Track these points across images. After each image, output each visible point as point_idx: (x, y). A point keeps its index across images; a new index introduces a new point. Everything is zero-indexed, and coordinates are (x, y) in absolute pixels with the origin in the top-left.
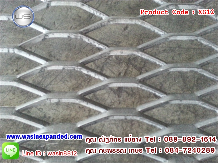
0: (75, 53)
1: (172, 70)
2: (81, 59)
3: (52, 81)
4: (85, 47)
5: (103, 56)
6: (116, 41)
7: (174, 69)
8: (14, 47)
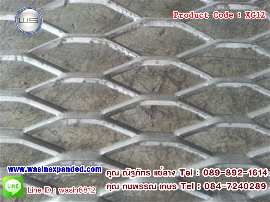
0: (98, 62)
1: (220, 85)
2: (106, 70)
3: (69, 97)
4: (111, 56)
5: (134, 66)
6: (150, 49)
7: (222, 84)
8: (23, 54)
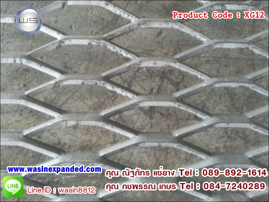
0: (97, 64)
1: (217, 85)
2: (104, 71)
3: (68, 99)
4: (109, 57)
5: (132, 67)
6: (148, 50)
7: (220, 85)
8: (22, 57)
